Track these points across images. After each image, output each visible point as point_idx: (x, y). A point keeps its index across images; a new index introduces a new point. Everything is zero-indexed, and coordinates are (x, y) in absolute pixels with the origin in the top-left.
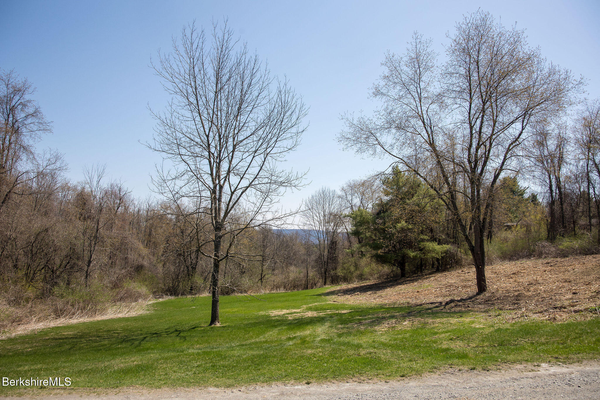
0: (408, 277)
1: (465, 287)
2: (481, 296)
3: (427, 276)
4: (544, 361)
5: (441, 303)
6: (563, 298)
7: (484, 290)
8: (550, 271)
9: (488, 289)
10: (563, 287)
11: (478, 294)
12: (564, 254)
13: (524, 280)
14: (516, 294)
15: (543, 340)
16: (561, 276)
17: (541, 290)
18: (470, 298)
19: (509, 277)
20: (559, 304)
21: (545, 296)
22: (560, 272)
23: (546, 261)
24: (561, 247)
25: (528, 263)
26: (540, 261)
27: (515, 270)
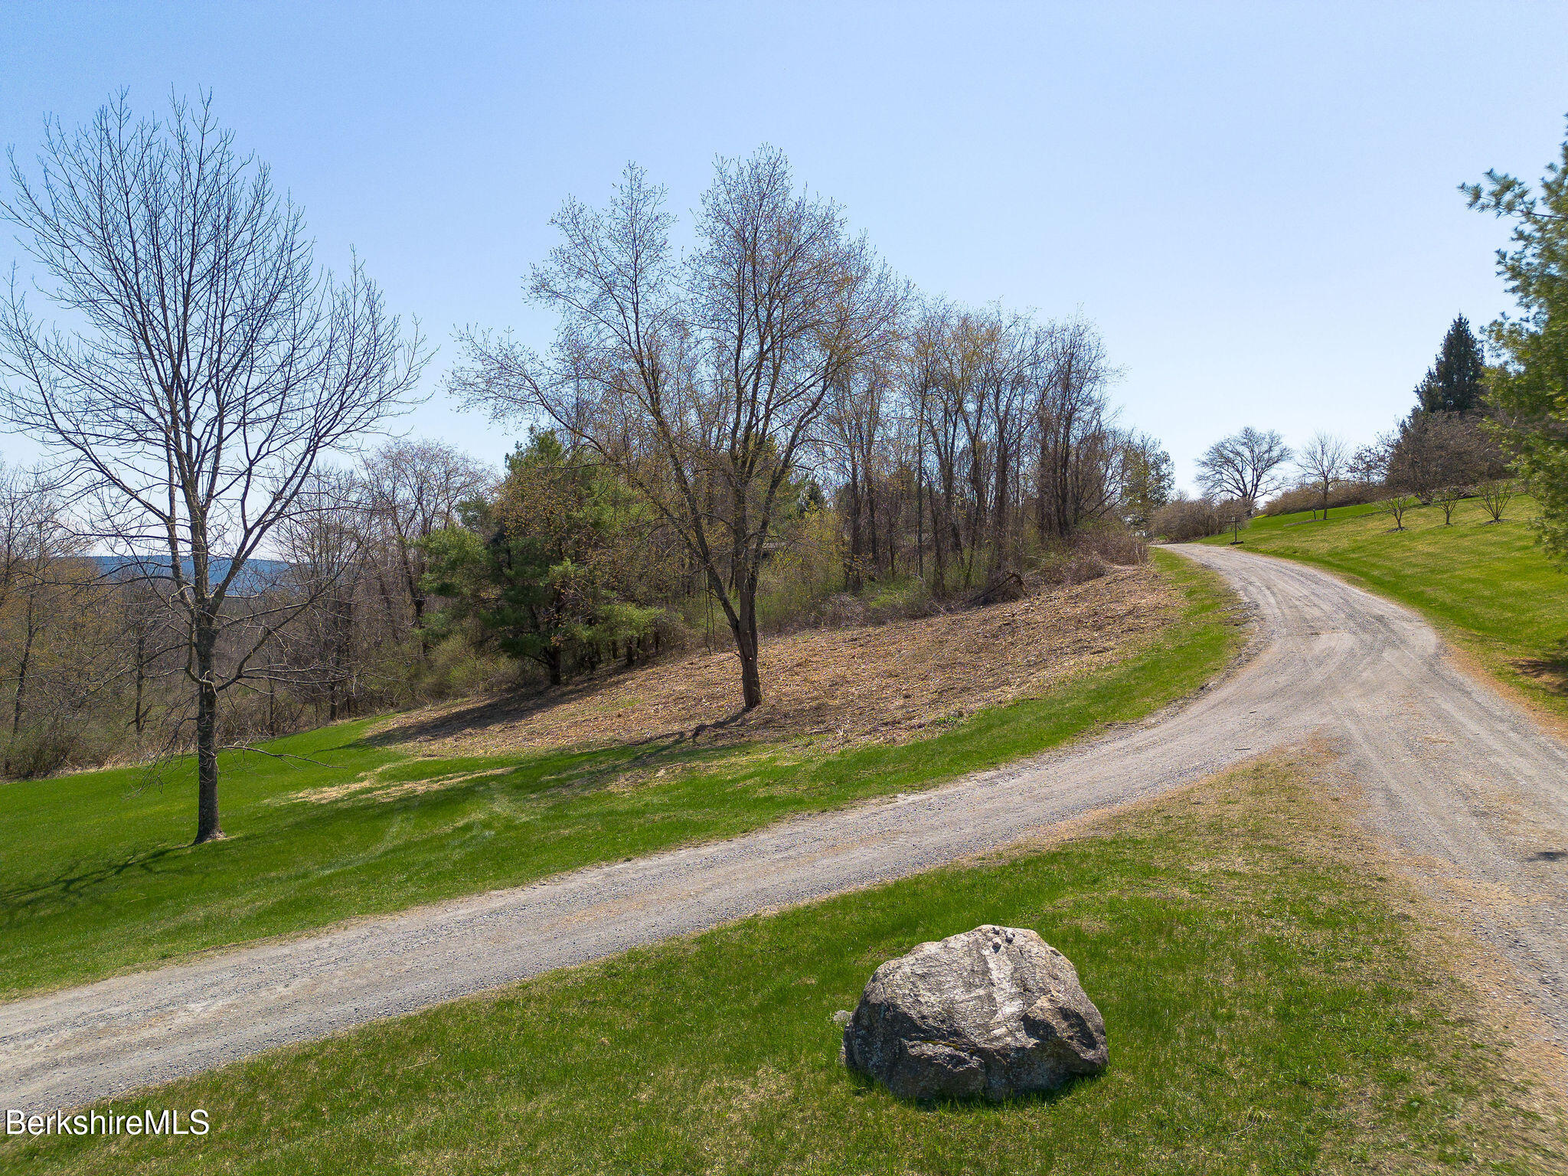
0: (567, 684)
1: (712, 697)
2: (753, 714)
3: (615, 679)
4: (899, 792)
5: (682, 734)
6: (892, 707)
7: (758, 702)
8: (861, 657)
9: (764, 697)
10: (888, 686)
11: (746, 710)
12: (877, 619)
13: (822, 677)
14: (814, 704)
15: (890, 768)
16: (883, 666)
17: (853, 694)
18: (734, 719)
19: (791, 671)
20: (889, 719)
21: (862, 704)
22: (878, 658)
23: (849, 634)
24: (873, 604)
25: (820, 639)
26: (839, 635)
27: (799, 657)
